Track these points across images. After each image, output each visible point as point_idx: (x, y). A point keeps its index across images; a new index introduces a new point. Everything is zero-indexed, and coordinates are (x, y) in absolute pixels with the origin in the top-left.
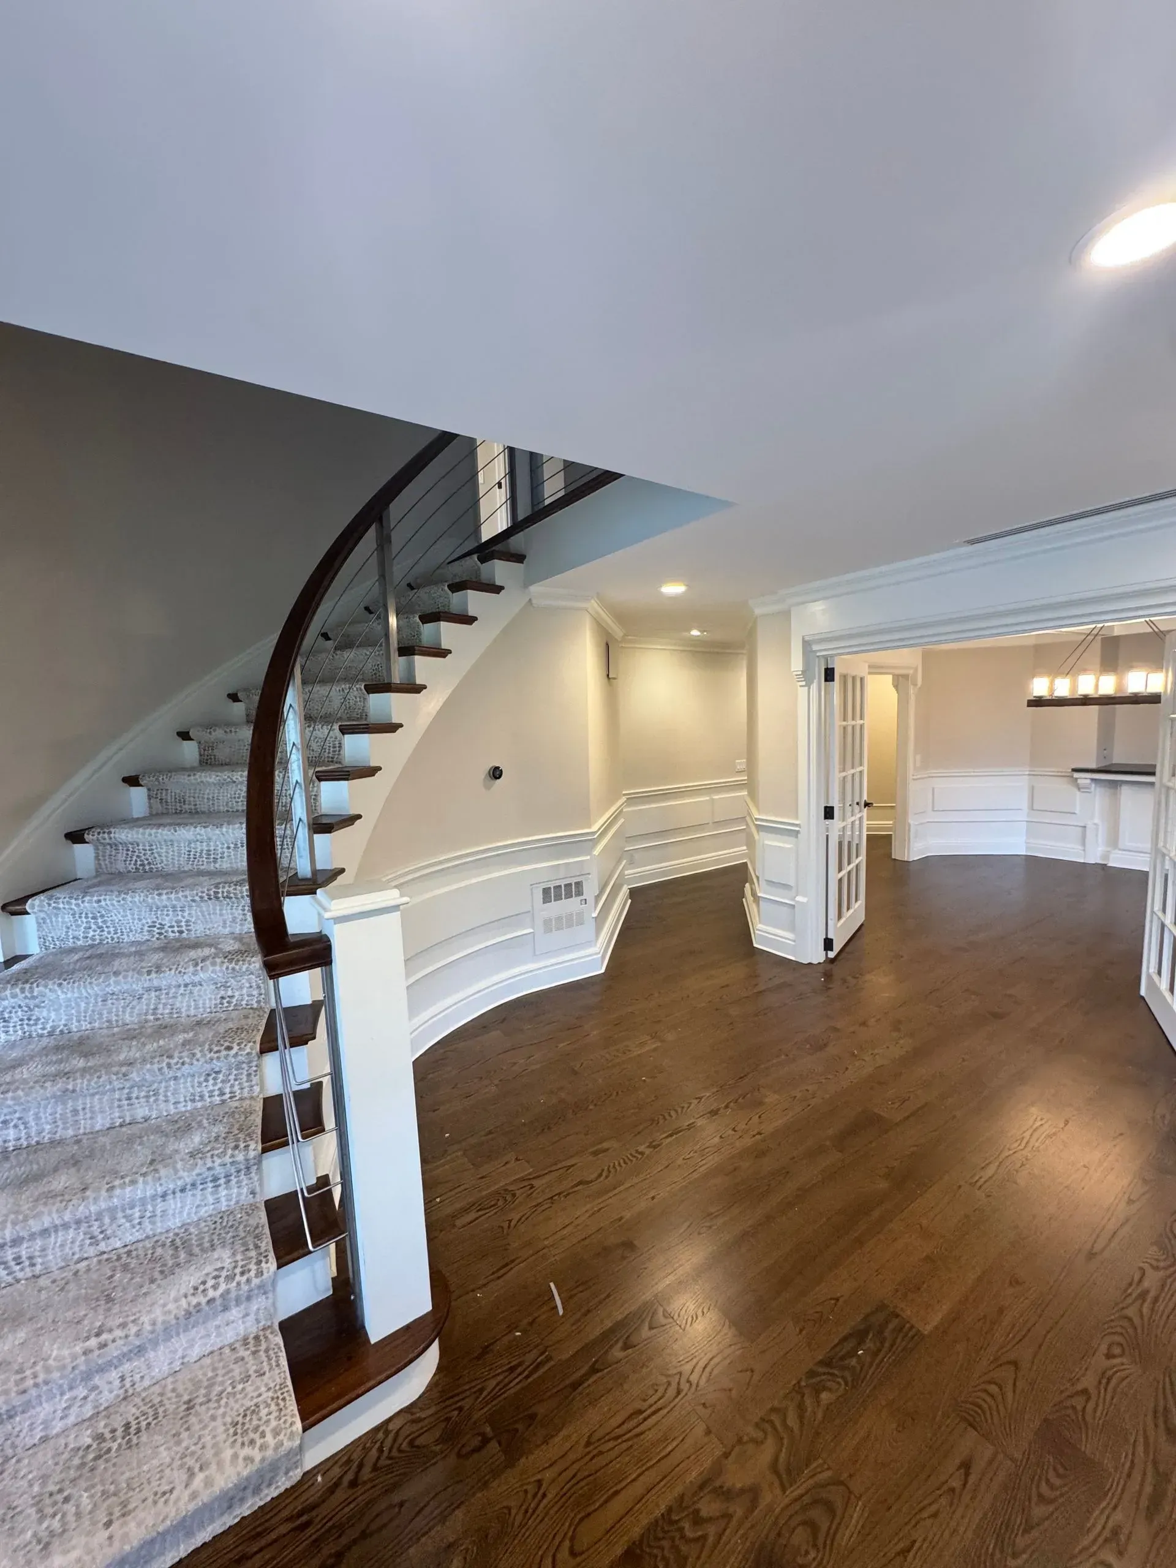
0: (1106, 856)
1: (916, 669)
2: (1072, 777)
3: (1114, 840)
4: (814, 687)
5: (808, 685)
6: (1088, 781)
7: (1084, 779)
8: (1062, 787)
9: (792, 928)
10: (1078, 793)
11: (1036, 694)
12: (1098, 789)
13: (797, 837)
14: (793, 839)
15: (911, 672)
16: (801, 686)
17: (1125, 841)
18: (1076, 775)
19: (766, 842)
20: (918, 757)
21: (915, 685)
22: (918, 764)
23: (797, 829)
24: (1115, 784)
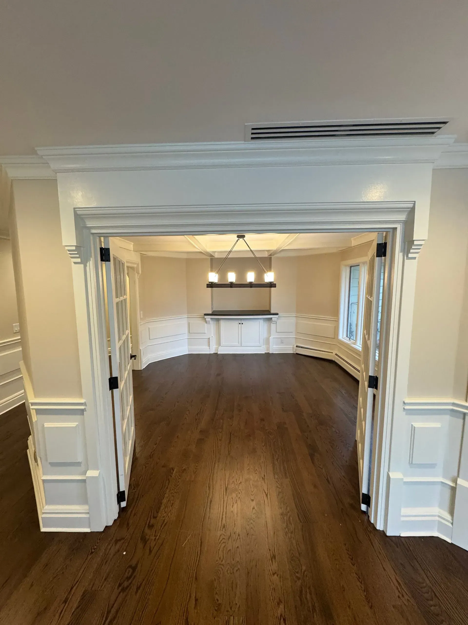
0: (217, 349)
1: (138, 264)
2: (204, 317)
3: (219, 343)
4: (91, 264)
5: (84, 262)
6: (210, 319)
7: (208, 318)
8: (200, 322)
9: (84, 500)
10: (206, 324)
11: (210, 281)
12: (212, 322)
13: (83, 414)
14: (79, 417)
15: (135, 266)
16: (75, 263)
17: (223, 343)
18: (206, 317)
19: (46, 425)
20: (141, 312)
21: (138, 273)
22: (142, 317)
23: (82, 407)
24: (218, 320)
